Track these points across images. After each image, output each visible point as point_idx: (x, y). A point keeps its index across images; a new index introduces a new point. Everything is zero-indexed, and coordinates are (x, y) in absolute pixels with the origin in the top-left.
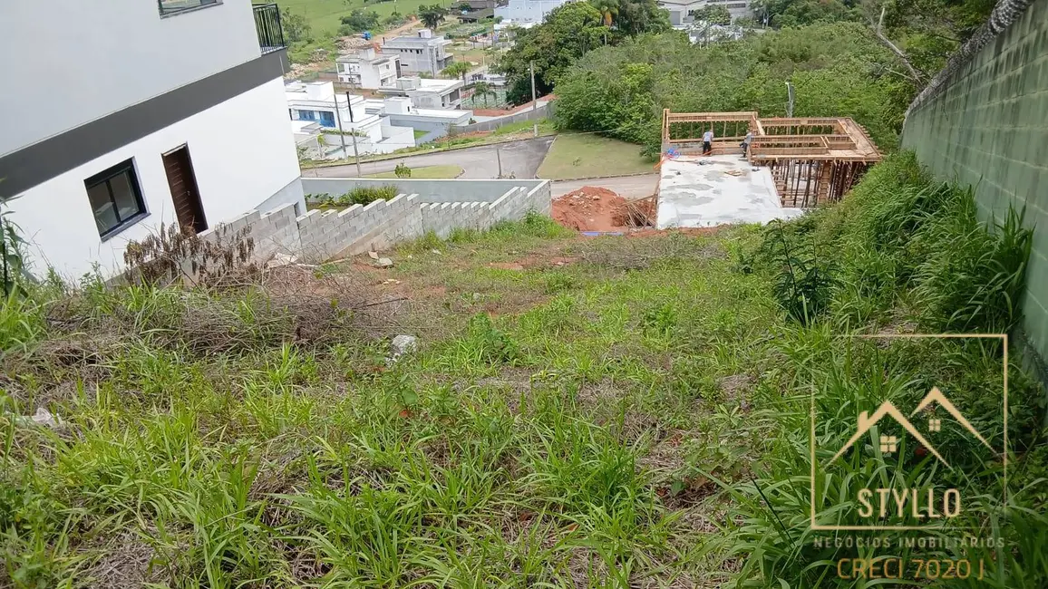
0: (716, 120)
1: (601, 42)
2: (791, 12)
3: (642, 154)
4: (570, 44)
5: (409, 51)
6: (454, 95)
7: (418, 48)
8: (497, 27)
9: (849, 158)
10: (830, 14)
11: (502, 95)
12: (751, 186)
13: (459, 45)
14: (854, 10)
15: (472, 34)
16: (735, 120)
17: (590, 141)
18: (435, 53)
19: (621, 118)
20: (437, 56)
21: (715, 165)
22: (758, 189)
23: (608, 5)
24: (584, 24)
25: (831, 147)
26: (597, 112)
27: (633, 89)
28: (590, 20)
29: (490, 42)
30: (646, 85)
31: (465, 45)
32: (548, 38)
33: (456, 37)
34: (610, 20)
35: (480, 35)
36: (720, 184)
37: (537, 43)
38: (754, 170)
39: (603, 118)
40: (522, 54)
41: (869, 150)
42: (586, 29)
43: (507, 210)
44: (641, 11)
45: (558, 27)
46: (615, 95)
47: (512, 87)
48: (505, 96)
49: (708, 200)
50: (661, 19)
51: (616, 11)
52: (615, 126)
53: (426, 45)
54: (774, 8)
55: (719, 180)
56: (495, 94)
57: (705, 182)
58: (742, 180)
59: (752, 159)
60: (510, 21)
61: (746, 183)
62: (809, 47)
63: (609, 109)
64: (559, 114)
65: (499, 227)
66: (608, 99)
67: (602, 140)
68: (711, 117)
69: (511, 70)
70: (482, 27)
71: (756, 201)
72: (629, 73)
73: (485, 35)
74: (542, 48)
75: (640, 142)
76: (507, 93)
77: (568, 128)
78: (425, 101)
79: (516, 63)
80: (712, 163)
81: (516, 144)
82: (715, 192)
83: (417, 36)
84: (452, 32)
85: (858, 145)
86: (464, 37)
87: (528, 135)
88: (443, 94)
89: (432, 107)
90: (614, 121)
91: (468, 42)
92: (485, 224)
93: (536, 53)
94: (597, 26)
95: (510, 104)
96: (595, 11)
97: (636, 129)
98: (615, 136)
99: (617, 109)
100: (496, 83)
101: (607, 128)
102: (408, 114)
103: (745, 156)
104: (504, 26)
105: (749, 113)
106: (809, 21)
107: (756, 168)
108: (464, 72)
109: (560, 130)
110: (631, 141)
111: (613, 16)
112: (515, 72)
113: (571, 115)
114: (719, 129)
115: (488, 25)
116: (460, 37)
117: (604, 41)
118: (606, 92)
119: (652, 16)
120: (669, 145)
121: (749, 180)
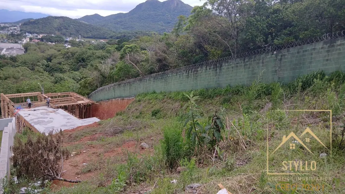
0: (25, 96)
9: (85, 103)
12: (61, 115)
16: (32, 95)
25: (78, 100)
36: (49, 116)
38: (57, 110)
41: (88, 100)
49: (51, 121)
57: (43, 116)
58: (56, 114)
59: (54, 107)
61: (59, 115)
80: (39, 110)
82: (50, 119)
85: (84, 99)
103: (48, 106)
105: (36, 93)
120: (17, 105)
121: (59, 113)
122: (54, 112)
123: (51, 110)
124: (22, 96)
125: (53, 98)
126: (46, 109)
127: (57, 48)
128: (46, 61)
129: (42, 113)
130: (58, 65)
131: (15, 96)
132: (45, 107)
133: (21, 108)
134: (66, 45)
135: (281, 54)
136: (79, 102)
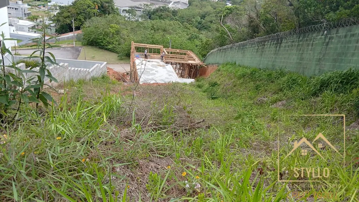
0: (150, 47)
1: (94, 15)
2: (157, 15)
3: (118, 57)
4: (82, 14)
5: (12, 8)
6: (33, 28)
7: (16, 7)
8: (49, 4)
9: (194, 64)
10: (169, 18)
11: (54, 30)
12: (167, 70)
13: (33, 9)
14: (175, 17)
15: (39, 5)
16: (156, 48)
17: (97, 50)
18: (23, 10)
19: (109, 43)
20: (24, 11)
21: (153, 62)
22: (169, 71)
23: (97, 2)
24: (88, 8)
25: (189, 60)
26: (100, 40)
27: (113, 33)
28: (90, 7)
29: (46, 9)
30: (118, 32)
31: (36, 9)
32: (74, 11)
33: (32, 6)
34: (97, 7)
35: (42, 6)
36: (157, 69)
37: (69, 12)
38: (166, 65)
39: (102, 42)
40: (63, 15)
41: (199, 62)
42: (89, 9)
43: (94, 73)
44: (109, 6)
45: (78, 7)
46: (107, 34)
47: (59, 27)
48: (55, 30)
49: (154, 74)
50: (115, 10)
51: (100, 5)
52: (106, 46)
53: (19, 7)
54: (150, 13)
55: (156, 67)
56: (51, 29)
57: (152, 68)
58: (164, 68)
59: (166, 61)
60: (54, 3)
61: (165, 69)
62: (166, 27)
63: (104, 39)
64: (84, 39)
65: (93, 79)
66: (104, 36)
67: (102, 50)
68: (148, 46)
69: (58, 21)
70: (43, 3)
71: (170, 75)
72: (112, 27)
73: (44, 6)
74: (71, 14)
75: (117, 52)
76: (56, 29)
77: (87, 44)
78: (21, 28)
79: (60, 18)
80: (152, 62)
81: (67, 48)
82: (156, 71)
83: (16, 3)
84: (30, 3)
85: (196, 60)
86: (35, 6)
87: (71, 46)
88: (29, 26)
89: (24, 31)
90: (106, 44)
91: (36, 8)
92: (88, 77)
93: (69, 16)
94: (92, 9)
95: (57, 33)
96: (92, 3)
97: (115, 47)
98: (107, 49)
99: (108, 40)
100: (51, 25)
101: (103, 46)
102: (14, 33)
103: (162, 60)
104: (52, 4)
105: (161, 46)
106: (163, 19)
107: (167, 64)
108: (37, 19)
109: (84, 45)
110: (113, 52)
111: (98, 6)
112: (60, 22)
113: (89, 40)
114: (150, 50)
115: (46, 3)
116: (33, 6)
117: (95, 15)
118: (103, 33)
119: (112, 9)
120: (137, 54)
121: (166, 68)
122: (163, 66)
123: (162, 63)
124: (147, 47)
125: (172, 54)
126: (159, 62)
127: (218, 5)
128: (200, 18)
129: (152, 66)
130: (210, 23)
131: (141, 45)
132: (159, 61)
133: (139, 57)
134: (228, 3)
135: (330, 36)
136: (190, 62)
